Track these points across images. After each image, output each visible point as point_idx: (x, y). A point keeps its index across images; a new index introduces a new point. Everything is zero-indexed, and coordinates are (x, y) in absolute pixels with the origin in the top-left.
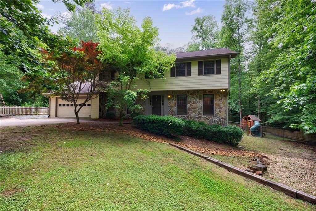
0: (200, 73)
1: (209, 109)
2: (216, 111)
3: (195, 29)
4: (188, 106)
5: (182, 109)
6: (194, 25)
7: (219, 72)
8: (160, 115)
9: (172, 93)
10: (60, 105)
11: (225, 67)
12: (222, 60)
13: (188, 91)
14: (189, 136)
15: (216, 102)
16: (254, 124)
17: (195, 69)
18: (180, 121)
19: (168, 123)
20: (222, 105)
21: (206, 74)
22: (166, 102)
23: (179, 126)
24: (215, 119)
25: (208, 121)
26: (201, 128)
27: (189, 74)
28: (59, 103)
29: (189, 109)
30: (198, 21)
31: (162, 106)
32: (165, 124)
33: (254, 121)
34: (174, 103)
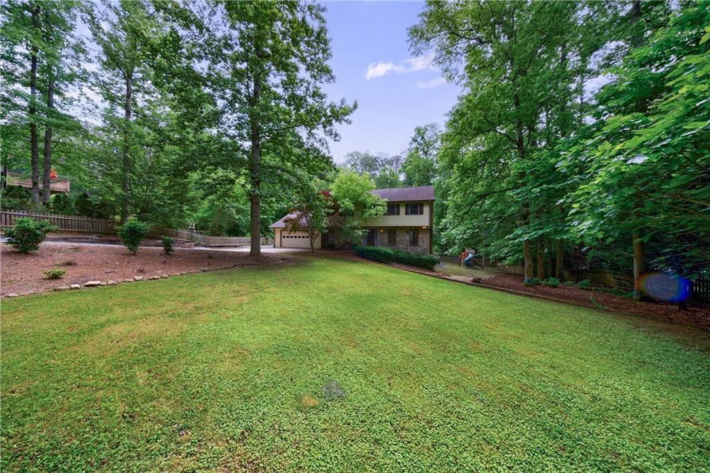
0: (407, 213)
1: (414, 242)
2: (420, 243)
3: (415, 140)
4: (397, 239)
5: (392, 242)
6: (414, 136)
7: (422, 213)
8: (373, 245)
9: (384, 228)
10: (284, 237)
11: (426, 210)
12: (425, 203)
13: (398, 227)
14: (396, 262)
15: (420, 236)
16: (468, 256)
17: (403, 210)
18: (390, 251)
19: (380, 251)
20: (425, 239)
21: (411, 214)
22: (379, 235)
23: (389, 254)
24: (419, 250)
25: (413, 252)
26: (406, 256)
27: (398, 214)
28: (283, 235)
29: (398, 242)
30: (418, 131)
31: (375, 239)
32: (379, 252)
33: (468, 253)
34: (386, 236)
